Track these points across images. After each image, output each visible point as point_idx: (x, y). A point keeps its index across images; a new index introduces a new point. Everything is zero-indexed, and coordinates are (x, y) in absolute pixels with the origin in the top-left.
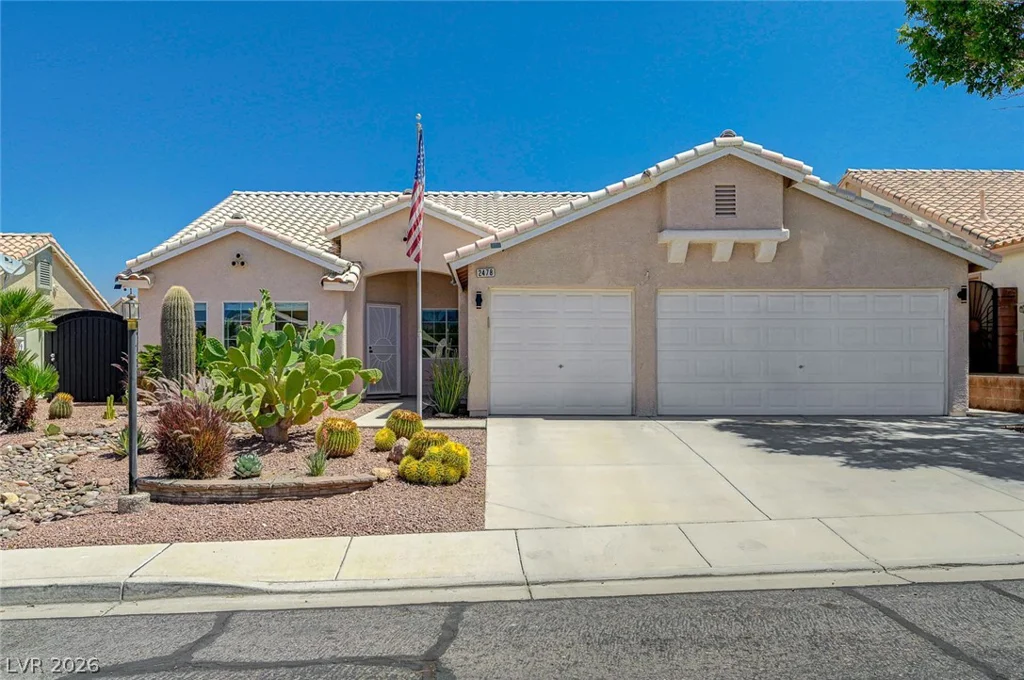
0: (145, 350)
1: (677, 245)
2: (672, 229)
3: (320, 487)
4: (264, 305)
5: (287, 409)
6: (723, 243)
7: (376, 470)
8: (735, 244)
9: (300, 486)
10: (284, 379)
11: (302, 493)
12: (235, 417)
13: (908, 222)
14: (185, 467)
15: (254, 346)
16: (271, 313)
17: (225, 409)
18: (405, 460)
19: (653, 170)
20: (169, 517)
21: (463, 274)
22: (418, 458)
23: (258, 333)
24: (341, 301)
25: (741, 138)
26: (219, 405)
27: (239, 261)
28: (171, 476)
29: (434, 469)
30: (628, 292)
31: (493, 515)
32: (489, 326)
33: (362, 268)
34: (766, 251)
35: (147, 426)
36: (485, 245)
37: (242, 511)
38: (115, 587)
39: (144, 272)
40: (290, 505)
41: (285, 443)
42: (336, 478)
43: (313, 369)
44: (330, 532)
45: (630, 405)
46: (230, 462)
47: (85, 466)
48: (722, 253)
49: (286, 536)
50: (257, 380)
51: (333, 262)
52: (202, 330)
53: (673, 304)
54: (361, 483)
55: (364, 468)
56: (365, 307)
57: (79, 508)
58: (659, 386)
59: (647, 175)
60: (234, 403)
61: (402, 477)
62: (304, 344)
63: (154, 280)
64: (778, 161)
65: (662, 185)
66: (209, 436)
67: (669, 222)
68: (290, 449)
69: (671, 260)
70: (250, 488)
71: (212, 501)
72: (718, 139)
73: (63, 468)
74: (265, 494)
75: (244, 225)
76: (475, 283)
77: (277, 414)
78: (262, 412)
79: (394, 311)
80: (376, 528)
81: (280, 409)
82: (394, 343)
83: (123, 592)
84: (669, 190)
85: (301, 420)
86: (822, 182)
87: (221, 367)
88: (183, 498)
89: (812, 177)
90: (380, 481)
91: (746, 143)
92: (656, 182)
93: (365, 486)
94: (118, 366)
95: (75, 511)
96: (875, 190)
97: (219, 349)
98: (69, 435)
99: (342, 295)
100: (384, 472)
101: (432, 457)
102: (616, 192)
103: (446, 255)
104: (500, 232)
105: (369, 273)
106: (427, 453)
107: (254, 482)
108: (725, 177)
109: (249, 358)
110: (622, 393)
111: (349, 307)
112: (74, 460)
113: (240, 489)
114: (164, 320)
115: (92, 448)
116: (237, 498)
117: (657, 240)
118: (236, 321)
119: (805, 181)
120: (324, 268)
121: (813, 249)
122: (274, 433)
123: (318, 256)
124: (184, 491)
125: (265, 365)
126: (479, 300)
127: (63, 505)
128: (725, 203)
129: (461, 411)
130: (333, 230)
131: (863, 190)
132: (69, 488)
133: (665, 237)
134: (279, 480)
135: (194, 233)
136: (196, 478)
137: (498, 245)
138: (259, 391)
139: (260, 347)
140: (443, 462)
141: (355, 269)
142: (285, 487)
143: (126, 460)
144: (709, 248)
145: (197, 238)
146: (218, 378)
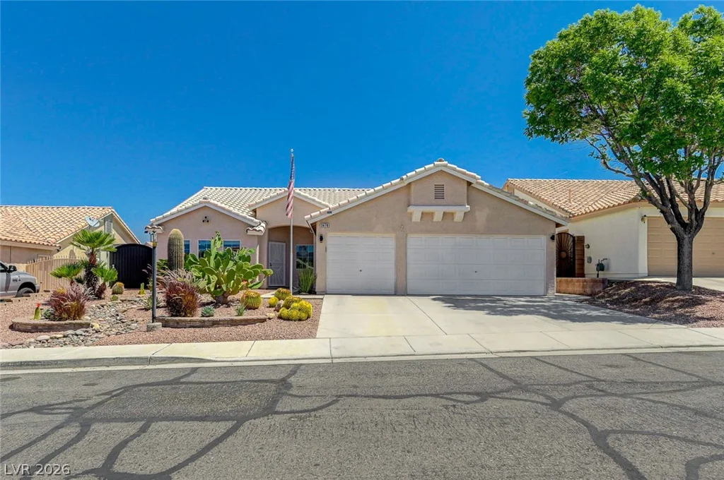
0: (159, 262)
1: (416, 213)
2: (414, 205)
3: (241, 321)
4: (217, 238)
5: (227, 287)
6: (438, 212)
7: (268, 314)
8: (444, 213)
9: (232, 320)
10: (226, 273)
11: (233, 323)
12: (203, 291)
13: (526, 203)
14: (178, 312)
15: (212, 258)
16: (220, 242)
17: (198, 287)
18: (282, 309)
19: (404, 177)
20: (170, 333)
21: (314, 226)
22: (288, 309)
23: (214, 252)
24: (256, 241)
25: (446, 162)
26: (195, 285)
27: (206, 220)
28: (172, 316)
29: (295, 313)
30: (393, 235)
31: (320, 332)
32: (326, 251)
33: (267, 224)
34: (459, 217)
35: (161, 297)
36: (324, 212)
37: (205, 331)
38: (146, 358)
39: (159, 225)
40: (227, 329)
41: (227, 304)
42: (249, 317)
43: (240, 269)
44: (245, 339)
45: (393, 289)
46: (200, 311)
47: (130, 314)
48: (438, 217)
49: (224, 341)
50: (212, 273)
51: (252, 221)
52: (187, 252)
53: (414, 241)
54: (261, 319)
55: (263, 314)
56: (268, 244)
57: (128, 330)
58: (408, 281)
59: (402, 179)
60: (202, 284)
61: (280, 317)
62: (236, 258)
63: (164, 229)
64: (464, 174)
65: (410, 184)
66: (190, 298)
67: (412, 202)
68: (229, 306)
69: (413, 220)
70: (208, 321)
71: (190, 327)
72: (436, 163)
73: (120, 314)
74: (216, 323)
75: (209, 202)
76: (320, 230)
77: (223, 290)
78: (216, 288)
79: (283, 245)
80: (267, 338)
81: (224, 287)
82: (282, 261)
83: (150, 360)
84: (413, 187)
85: (234, 292)
86: (485, 184)
87: (196, 267)
88: (177, 325)
89: (481, 181)
90: (269, 319)
91: (449, 165)
92: (406, 183)
93: (263, 321)
94: (146, 271)
95: (126, 332)
96: (521, 189)
97: (195, 259)
98: (123, 301)
99: (256, 238)
100: (272, 315)
101: (294, 308)
102: (387, 188)
103: (306, 217)
104: (331, 206)
105: (270, 227)
106: (292, 306)
107: (211, 318)
108: (439, 181)
109: (209, 263)
110: (390, 285)
111: (260, 243)
112: (125, 311)
113: (204, 321)
114: (169, 245)
115: (133, 306)
116: (202, 325)
117: (407, 210)
118: (204, 248)
119: (477, 183)
120: (247, 224)
121: (482, 216)
122: (221, 299)
123: (245, 218)
124: (178, 322)
125: (217, 267)
126: (321, 239)
127: (121, 329)
128: (439, 193)
129: (312, 291)
130: (252, 205)
131: (515, 190)
132: (123, 322)
133: (411, 209)
134: (223, 318)
135: (184, 207)
136: (184, 316)
137: (331, 212)
138: (214, 279)
139: (215, 258)
140: (299, 310)
141: (263, 225)
142: (225, 320)
143: (151, 311)
144: (432, 214)
145: (186, 209)
146: (195, 273)
